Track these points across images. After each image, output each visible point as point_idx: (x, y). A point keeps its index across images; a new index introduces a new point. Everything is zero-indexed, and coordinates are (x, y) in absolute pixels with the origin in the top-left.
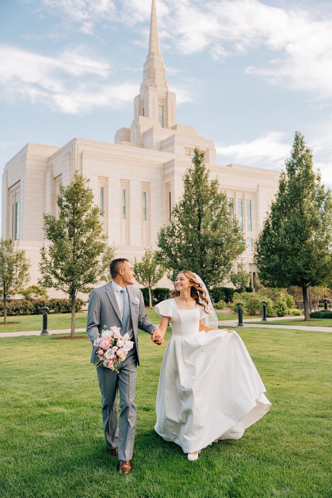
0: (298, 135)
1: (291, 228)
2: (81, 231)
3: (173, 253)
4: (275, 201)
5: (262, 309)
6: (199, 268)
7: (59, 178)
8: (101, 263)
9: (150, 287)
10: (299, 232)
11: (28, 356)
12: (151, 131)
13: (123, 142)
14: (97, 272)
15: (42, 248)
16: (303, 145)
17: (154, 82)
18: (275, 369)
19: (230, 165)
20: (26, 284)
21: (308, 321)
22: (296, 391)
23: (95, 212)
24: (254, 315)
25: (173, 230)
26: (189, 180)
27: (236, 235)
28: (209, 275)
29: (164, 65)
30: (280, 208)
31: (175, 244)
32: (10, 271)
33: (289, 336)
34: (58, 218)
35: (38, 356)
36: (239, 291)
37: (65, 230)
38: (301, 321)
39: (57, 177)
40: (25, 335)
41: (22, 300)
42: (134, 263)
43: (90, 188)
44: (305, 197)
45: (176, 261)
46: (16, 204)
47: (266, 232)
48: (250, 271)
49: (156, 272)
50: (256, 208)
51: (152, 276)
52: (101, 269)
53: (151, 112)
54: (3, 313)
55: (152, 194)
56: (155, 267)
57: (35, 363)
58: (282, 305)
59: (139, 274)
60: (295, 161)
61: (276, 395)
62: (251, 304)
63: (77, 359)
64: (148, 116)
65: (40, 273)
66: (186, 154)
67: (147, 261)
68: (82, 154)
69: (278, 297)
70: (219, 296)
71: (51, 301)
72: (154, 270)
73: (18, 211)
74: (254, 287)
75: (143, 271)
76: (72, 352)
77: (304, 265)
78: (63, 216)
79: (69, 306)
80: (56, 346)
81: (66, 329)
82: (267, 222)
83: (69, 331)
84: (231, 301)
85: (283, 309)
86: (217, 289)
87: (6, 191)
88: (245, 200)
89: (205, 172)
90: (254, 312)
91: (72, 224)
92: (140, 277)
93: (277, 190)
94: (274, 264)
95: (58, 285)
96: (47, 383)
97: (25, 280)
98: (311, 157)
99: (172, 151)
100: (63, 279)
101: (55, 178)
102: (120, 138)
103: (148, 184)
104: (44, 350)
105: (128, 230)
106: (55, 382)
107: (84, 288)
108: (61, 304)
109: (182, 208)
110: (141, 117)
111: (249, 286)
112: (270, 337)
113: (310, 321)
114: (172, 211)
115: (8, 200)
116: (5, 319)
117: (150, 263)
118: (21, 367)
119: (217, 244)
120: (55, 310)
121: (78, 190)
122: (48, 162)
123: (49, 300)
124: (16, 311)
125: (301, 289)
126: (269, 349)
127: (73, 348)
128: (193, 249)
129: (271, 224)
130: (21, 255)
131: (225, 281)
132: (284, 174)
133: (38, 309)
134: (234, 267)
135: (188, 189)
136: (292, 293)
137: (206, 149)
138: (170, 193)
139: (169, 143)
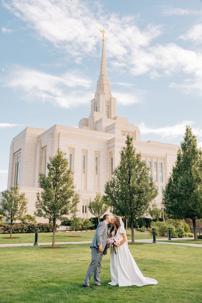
0: (188, 127)
1: (184, 183)
2: (61, 183)
3: (114, 196)
4: (175, 166)
5: (168, 232)
6: (129, 206)
7: (45, 148)
8: (71, 203)
9: (99, 217)
10: (190, 186)
11: (29, 258)
12: (101, 120)
13: (84, 126)
14: (69, 208)
15: (37, 193)
16: (191, 133)
17: (103, 91)
18: (171, 267)
19: (149, 142)
20: (24, 214)
21: (197, 240)
22: (180, 278)
23: (69, 172)
24: (164, 236)
25: (114, 183)
26: (124, 154)
27: (151, 187)
28: (135, 210)
29: (110, 82)
30: (178, 171)
31: (115, 192)
32: (16, 206)
33: (182, 249)
34: (47, 176)
35: (35, 257)
36: (155, 220)
37: (51, 183)
38: (192, 240)
39: (43, 148)
40: (24, 245)
41: (20, 223)
42: (89, 202)
43: (66, 159)
44: (193, 165)
45: (115, 202)
46: (18, 163)
47: (169, 185)
48: (162, 208)
49: (103, 207)
50: (165, 168)
51: (100, 210)
52: (71, 206)
53: (101, 109)
54: (9, 231)
55: (101, 159)
56: (102, 205)
57: (35, 261)
58: (181, 230)
59: (92, 208)
60: (186, 143)
61: (169, 280)
62: (162, 229)
63: (58, 260)
64: (99, 111)
65: (35, 208)
66: (122, 134)
67: (98, 200)
68: (59, 134)
69: (179, 225)
70: (142, 223)
71: (38, 225)
72: (102, 206)
73: (19, 168)
74: (164, 218)
75: (95, 207)
76: (55, 256)
77: (193, 206)
78: (50, 174)
79: (49, 228)
80: (44, 252)
81: (48, 242)
82: (170, 179)
83: (51, 244)
84: (149, 226)
85: (182, 233)
86: (141, 219)
87: (12, 155)
88: (159, 163)
89: (133, 149)
90: (164, 234)
91: (56, 179)
92: (93, 210)
93: (176, 159)
94: (175, 204)
95: (46, 215)
96: (44, 272)
97: (24, 211)
98: (196, 140)
99: (114, 133)
100: (49, 212)
101: (42, 148)
102: (82, 124)
103: (98, 152)
104: (38, 254)
105: (86, 180)
106: (48, 271)
107: (61, 217)
108: (44, 227)
109: (119, 170)
110: (95, 112)
111: (161, 217)
112: (171, 250)
113: (198, 240)
114: (113, 172)
115: (13, 161)
116: (11, 235)
117: (99, 202)
118: (27, 263)
119: (140, 192)
120: (41, 230)
121: (59, 160)
122: (38, 138)
123: (37, 224)
124: (16, 231)
125: (191, 220)
126: (169, 257)
127: (55, 254)
128: (126, 195)
129: (173, 180)
130: (22, 196)
131: (145, 214)
132: (180, 150)
133: (30, 229)
134: (150, 206)
135: (123, 159)
136: (188, 222)
137: (134, 131)
138: (112, 158)
139: (112, 128)
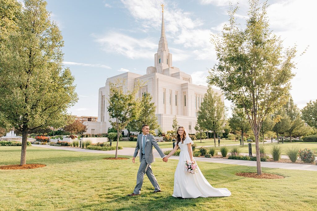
17: (165, 49)
19: (200, 85)
55: (178, 96)
68: (158, 79)
103: (177, 92)
122: (135, 80)
137: (189, 78)
138: (185, 96)
139: (176, 75)
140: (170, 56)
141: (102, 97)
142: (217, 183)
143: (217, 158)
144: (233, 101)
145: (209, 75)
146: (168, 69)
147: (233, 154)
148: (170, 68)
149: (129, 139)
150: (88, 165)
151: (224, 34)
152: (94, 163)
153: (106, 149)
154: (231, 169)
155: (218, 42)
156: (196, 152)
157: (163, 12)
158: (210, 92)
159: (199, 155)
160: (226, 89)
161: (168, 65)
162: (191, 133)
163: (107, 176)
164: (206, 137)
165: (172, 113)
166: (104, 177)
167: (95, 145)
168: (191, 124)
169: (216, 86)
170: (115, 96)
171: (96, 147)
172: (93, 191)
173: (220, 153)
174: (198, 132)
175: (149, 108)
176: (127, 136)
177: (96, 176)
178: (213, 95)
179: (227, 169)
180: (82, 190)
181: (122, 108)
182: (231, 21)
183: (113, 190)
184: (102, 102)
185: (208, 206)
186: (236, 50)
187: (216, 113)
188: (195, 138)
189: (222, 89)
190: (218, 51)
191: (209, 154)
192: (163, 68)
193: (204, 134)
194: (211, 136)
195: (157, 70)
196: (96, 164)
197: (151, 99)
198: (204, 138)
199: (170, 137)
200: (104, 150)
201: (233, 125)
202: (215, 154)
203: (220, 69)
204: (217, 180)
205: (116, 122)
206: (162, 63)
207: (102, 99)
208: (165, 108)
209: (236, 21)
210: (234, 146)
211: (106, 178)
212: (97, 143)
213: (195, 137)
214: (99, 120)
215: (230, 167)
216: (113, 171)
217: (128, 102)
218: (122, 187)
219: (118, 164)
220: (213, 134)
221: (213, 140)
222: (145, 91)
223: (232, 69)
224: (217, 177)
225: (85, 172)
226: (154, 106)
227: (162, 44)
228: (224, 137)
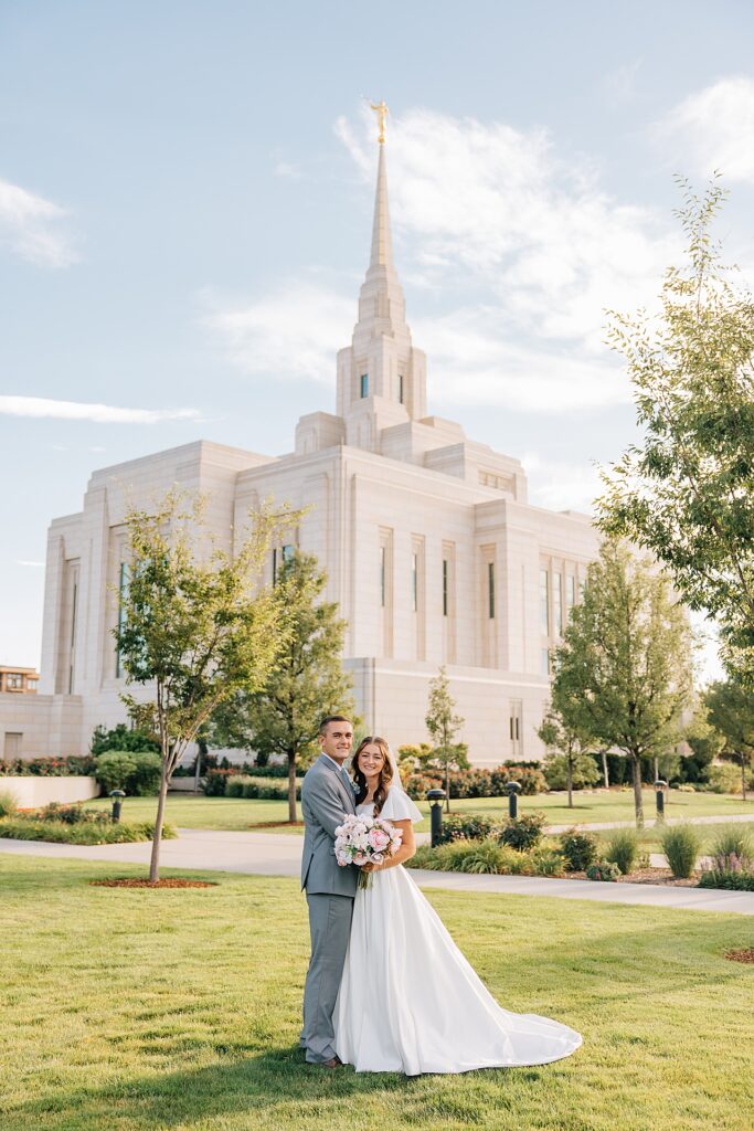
17: (389, 326)
19: (567, 513)
53: (386, 388)
55: (459, 565)
66: (481, 484)
103: (452, 545)
115: (110, 552)
122: (237, 484)
137: (510, 476)
138: (491, 565)
139: (448, 460)
140: (415, 362)
141: (66, 570)
142: (634, 989)
143: (645, 882)
144: (712, 615)
145: (603, 491)
146: (404, 431)
147: (723, 862)
148: (414, 424)
149: (201, 786)
150: (22, 912)
151: (670, 308)
152: (52, 903)
153: (94, 836)
154: (706, 934)
155: (640, 345)
156: (545, 851)
157: (381, 141)
158: (613, 557)
159: (560, 869)
160: (678, 558)
161: (403, 406)
162: (520, 760)
163: (129, 963)
164: (598, 776)
165: (424, 652)
166: (114, 967)
167: (37, 818)
168: (521, 711)
169: (637, 544)
170: (155, 576)
171: (38, 826)
172: (75, 1023)
173: (660, 861)
174: (558, 751)
175: (312, 630)
176: (191, 772)
177: (76, 961)
178: (627, 571)
179: (687, 934)
180: (28, 1019)
181: (185, 635)
182: (694, 252)
183: (168, 1021)
184: (64, 590)
185: (591, 1080)
186: (723, 385)
187: (643, 659)
188: (542, 782)
189: (665, 557)
190: (643, 383)
191: (606, 863)
192: (383, 423)
193: (585, 762)
194: (620, 775)
195: (351, 432)
196: (63, 907)
197: (319, 582)
198: (586, 783)
199: (413, 776)
200: (83, 843)
201: (728, 717)
202: (636, 863)
203: (651, 467)
204: (636, 980)
205: (156, 704)
206: (375, 397)
207: (65, 574)
208: (389, 630)
209: (718, 250)
210: (727, 825)
211: (127, 969)
212: (48, 804)
213: (542, 779)
214: (46, 686)
215: (704, 925)
216: (149, 942)
217: (217, 605)
218: (207, 1008)
219: (168, 910)
220: (629, 763)
221: (627, 793)
222: (288, 538)
223: (710, 465)
224: (640, 964)
225: (15, 946)
226: (335, 619)
227: (377, 302)
228: (689, 779)
